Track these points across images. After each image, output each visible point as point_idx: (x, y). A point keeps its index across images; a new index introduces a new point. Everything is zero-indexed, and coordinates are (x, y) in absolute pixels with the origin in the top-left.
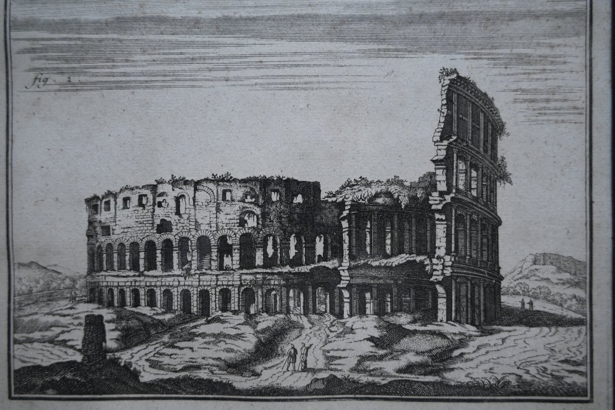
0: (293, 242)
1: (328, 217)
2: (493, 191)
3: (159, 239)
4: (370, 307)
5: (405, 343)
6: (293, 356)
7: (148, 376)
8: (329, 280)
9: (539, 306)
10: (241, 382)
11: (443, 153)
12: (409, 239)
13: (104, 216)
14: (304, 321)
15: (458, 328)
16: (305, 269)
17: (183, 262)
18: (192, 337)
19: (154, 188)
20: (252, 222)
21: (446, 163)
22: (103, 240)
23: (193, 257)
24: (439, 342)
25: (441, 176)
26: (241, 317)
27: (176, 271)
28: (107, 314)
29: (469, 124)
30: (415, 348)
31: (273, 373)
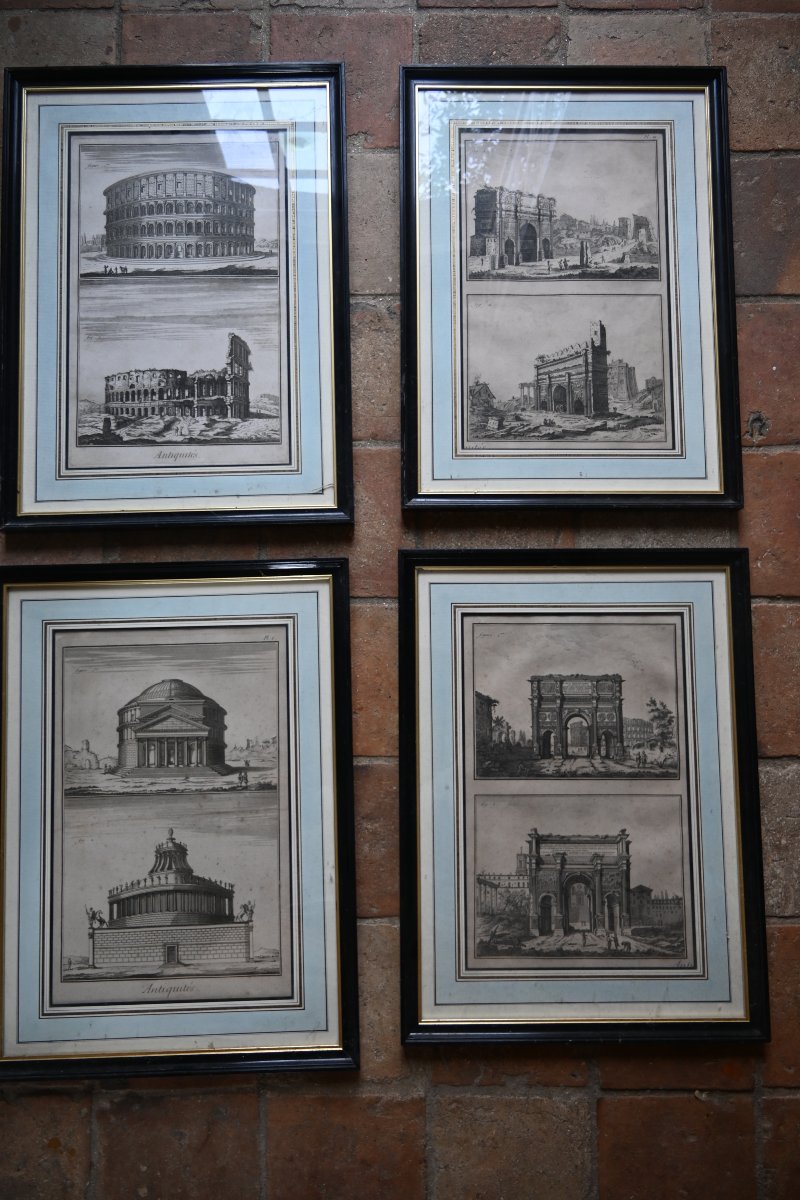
0: (177, 391)
1: (190, 383)
2: (247, 374)
3: (130, 391)
4: (204, 413)
5: (216, 425)
6: (177, 430)
7: (126, 438)
8: (190, 405)
9: (263, 412)
10: (158, 439)
11: (229, 361)
12: (218, 390)
13: (111, 383)
14: (181, 418)
15: (234, 420)
16: (182, 400)
17: (139, 398)
18: (141, 424)
19: (129, 373)
20: (163, 384)
21: (231, 364)
22: (111, 391)
23: (142, 397)
24: (228, 424)
25: (229, 369)
26: (159, 417)
27: (136, 401)
28: (112, 417)
29: (239, 351)
30: (220, 427)
31: (170, 436)
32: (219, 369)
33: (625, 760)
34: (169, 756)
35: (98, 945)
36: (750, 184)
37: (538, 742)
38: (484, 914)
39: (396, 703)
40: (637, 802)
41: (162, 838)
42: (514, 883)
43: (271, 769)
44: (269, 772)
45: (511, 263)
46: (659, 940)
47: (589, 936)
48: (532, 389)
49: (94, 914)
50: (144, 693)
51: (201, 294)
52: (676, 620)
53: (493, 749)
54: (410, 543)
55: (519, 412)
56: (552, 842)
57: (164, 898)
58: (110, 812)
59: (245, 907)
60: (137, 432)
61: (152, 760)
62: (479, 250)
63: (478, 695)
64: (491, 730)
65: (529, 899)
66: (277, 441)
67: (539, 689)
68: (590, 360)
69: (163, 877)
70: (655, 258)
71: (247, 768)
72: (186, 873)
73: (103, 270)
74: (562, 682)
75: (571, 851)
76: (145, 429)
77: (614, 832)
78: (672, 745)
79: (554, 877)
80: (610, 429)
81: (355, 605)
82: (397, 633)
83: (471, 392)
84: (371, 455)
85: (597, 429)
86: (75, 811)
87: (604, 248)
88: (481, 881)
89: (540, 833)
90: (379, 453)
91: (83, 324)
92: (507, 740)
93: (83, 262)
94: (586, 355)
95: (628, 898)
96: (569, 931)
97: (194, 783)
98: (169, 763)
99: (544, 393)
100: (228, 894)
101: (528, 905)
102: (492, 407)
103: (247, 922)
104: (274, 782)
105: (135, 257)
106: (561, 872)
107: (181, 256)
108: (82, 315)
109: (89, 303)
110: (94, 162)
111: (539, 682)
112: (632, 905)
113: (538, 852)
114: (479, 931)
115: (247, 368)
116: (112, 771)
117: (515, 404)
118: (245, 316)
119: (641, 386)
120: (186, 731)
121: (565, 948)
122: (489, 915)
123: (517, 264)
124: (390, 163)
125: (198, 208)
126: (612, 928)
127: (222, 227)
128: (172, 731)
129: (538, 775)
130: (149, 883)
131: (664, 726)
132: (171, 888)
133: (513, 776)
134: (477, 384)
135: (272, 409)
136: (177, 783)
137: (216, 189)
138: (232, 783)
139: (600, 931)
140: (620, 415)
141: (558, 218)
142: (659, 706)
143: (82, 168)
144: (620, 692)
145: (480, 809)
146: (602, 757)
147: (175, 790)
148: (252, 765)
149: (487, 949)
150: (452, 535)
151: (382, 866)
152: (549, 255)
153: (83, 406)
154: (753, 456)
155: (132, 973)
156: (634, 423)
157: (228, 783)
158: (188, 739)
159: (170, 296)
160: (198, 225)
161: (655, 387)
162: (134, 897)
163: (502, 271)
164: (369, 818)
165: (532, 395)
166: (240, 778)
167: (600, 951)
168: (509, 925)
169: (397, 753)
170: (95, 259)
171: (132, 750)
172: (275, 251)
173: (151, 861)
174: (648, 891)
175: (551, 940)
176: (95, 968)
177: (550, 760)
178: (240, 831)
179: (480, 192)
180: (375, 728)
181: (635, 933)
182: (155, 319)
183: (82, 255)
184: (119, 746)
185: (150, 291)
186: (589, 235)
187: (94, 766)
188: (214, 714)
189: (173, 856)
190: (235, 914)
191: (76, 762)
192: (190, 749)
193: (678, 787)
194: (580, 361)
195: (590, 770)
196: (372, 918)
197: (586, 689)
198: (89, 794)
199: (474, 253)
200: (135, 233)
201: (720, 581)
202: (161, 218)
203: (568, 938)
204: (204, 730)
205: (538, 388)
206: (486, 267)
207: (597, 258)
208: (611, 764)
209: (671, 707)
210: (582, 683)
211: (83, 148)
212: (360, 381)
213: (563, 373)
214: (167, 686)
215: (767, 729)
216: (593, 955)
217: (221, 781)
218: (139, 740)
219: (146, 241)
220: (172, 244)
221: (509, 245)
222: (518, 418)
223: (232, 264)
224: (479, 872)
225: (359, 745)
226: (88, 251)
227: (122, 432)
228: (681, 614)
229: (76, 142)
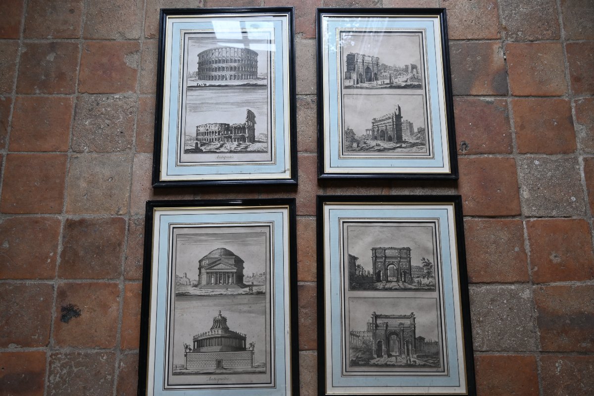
0: (225, 132)
1: (231, 129)
2: (254, 125)
3: (206, 131)
4: (236, 141)
5: (241, 145)
6: (225, 147)
7: (204, 151)
8: (230, 137)
9: (260, 140)
10: (218, 151)
12: (242, 131)
14: (227, 143)
15: (249, 143)
16: (227, 136)
17: (210, 135)
18: (211, 145)
19: (206, 125)
20: (220, 129)
21: (247, 121)
22: (198, 132)
24: (246, 145)
25: (247, 123)
26: (218, 142)
28: (199, 142)
29: (251, 116)
30: (243, 146)
31: (222, 149)
32: (243, 123)
33: (412, 283)
34: (220, 280)
35: (188, 360)
36: (457, 52)
37: (375, 275)
38: (353, 348)
39: (315, 259)
40: (418, 301)
41: (216, 314)
42: (366, 335)
43: (263, 285)
44: (262, 287)
45: (361, 82)
46: (428, 360)
47: (398, 358)
48: (371, 131)
49: (187, 346)
50: (210, 253)
51: (236, 94)
52: (433, 225)
53: (356, 278)
54: (321, 193)
55: (366, 141)
56: (382, 318)
57: (217, 340)
58: (195, 303)
59: (251, 344)
60: (208, 148)
61: (212, 282)
62: (348, 77)
63: (350, 256)
64: (356, 270)
65: (372, 342)
66: (266, 152)
67: (375, 253)
68: (394, 120)
69: (216, 331)
70: (420, 80)
71: (253, 285)
72: (226, 329)
73: (197, 85)
74: (385, 250)
75: (390, 321)
76: (212, 147)
77: (408, 314)
78: (432, 277)
79: (383, 332)
80: (403, 148)
81: (298, 218)
82: (315, 230)
83: (346, 133)
84: (305, 158)
85: (398, 147)
86: (180, 302)
87: (399, 76)
88: (352, 334)
89: (377, 314)
90: (308, 157)
91: (188, 106)
92: (362, 274)
93: (189, 82)
94: (393, 118)
95: (415, 342)
96: (390, 356)
97: (230, 291)
98: (220, 283)
99: (376, 133)
100: (244, 338)
101: (372, 344)
102: (354, 139)
103: (252, 351)
104: (264, 291)
105: (209, 80)
106: (386, 331)
107: (228, 79)
108: (188, 102)
109: (191, 97)
110: (194, 44)
111: (375, 250)
112: (417, 345)
113: (376, 322)
114: (351, 355)
115: (254, 123)
116: (196, 286)
117: (364, 137)
118: (254, 103)
119: (416, 130)
120: (227, 269)
121: (388, 363)
122: (355, 349)
123: (364, 83)
124: (312, 44)
125: (235, 61)
126: (408, 355)
127: (245, 68)
128: (221, 269)
129: (376, 289)
130: (210, 333)
131: (429, 269)
132: (220, 336)
133: (365, 289)
134: (348, 129)
135: (264, 139)
136: (223, 292)
137: (242, 54)
138: (246, 291)
139: (403, 356)
140: (407, 142)
141: (380, 65)
142: (426, 260)
143: (189, 46)
144: (410, 255)
145: (351, 303)
146: (403, 282)
147: (222, 294)
148: (254, 284)
149: (354, 363)
150: (338, 190)
151: (309, 328)
152: (377, 79)
153: (187, 137)
154: (462, 159)
155: (202, 372)
156: (413, 145)
157: (244, 291)
158: (228, 273)
159: (223, 95)
160: (235, 67)
161: (421, 131)
162: (204, 339)
163: (358, 85)
164: (303, 307)
165: (371, 134)
166: (249, 289)
167: (403, 364)
168: (364, 353)
169: (316, 280)
170: (193, 81)
171: (204, 277)
172: (266, 77)
173: (211, 324)
174: (424, 339)
175: (382, 359)
176: (187, 369)
177: (381, 283)
178: (250, 312)
179: (348, 55)
180: (307, 269)
181: (418, 357)
182: (217, 104)
183: (188, 79)
184: (199, 275)
185: (215, 93)
186: (393, 72)
187: (188, 284)
188: (239, 262)
189: (221, 322)
190: (247, 347)
191: (181, 282)
192: (229, 277)
193: (435, 294)
194: (391, 120)
195: (398, 287)
196: (305, 350)
197: (395, 253)
198: (186, 295)
199: (346, 78)
200: (210, 71)
201: (451, 209)
202: (221, 65)
203: (389, 359)
204: (235, 269)
205: (373, 131)
206: (351, 84)
207: (396, 80)
208: (406, 284)
209: (431, 261)
210: (393, 251)
211: (189, 38)
212: (300, 128)
213: (384, 125)
214: (220, 251)
215: (472, 271)
216: (400, 366)
217: (241, 291)
218: (207, 273)
219: (214, 73)
220: (224, 75)
221: (361, 75)
222: (365, 143)
223: (248, 82)
224: (351, 330)
225: (300, 277)
226: (191, 77)
227: (203, 148)
228: (435, 222)
229: (187, 36)
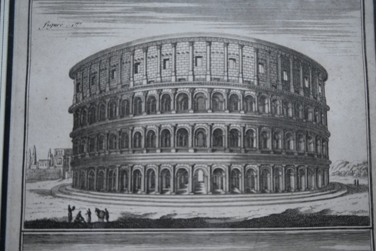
73: (66, 214)
93: (31, 198)
105: (122, 191)
107: (204, 190)
125: (232, 103)
127: (274, 138)
137: (262, 70)
160: (233, 133)
170: (51, 193)
183: (29, 186)
200: (123, 147)
202: (168, 120)
219: (142, 160)
220: (188, 168)
223: (292, 207)
226: (40, 179)
